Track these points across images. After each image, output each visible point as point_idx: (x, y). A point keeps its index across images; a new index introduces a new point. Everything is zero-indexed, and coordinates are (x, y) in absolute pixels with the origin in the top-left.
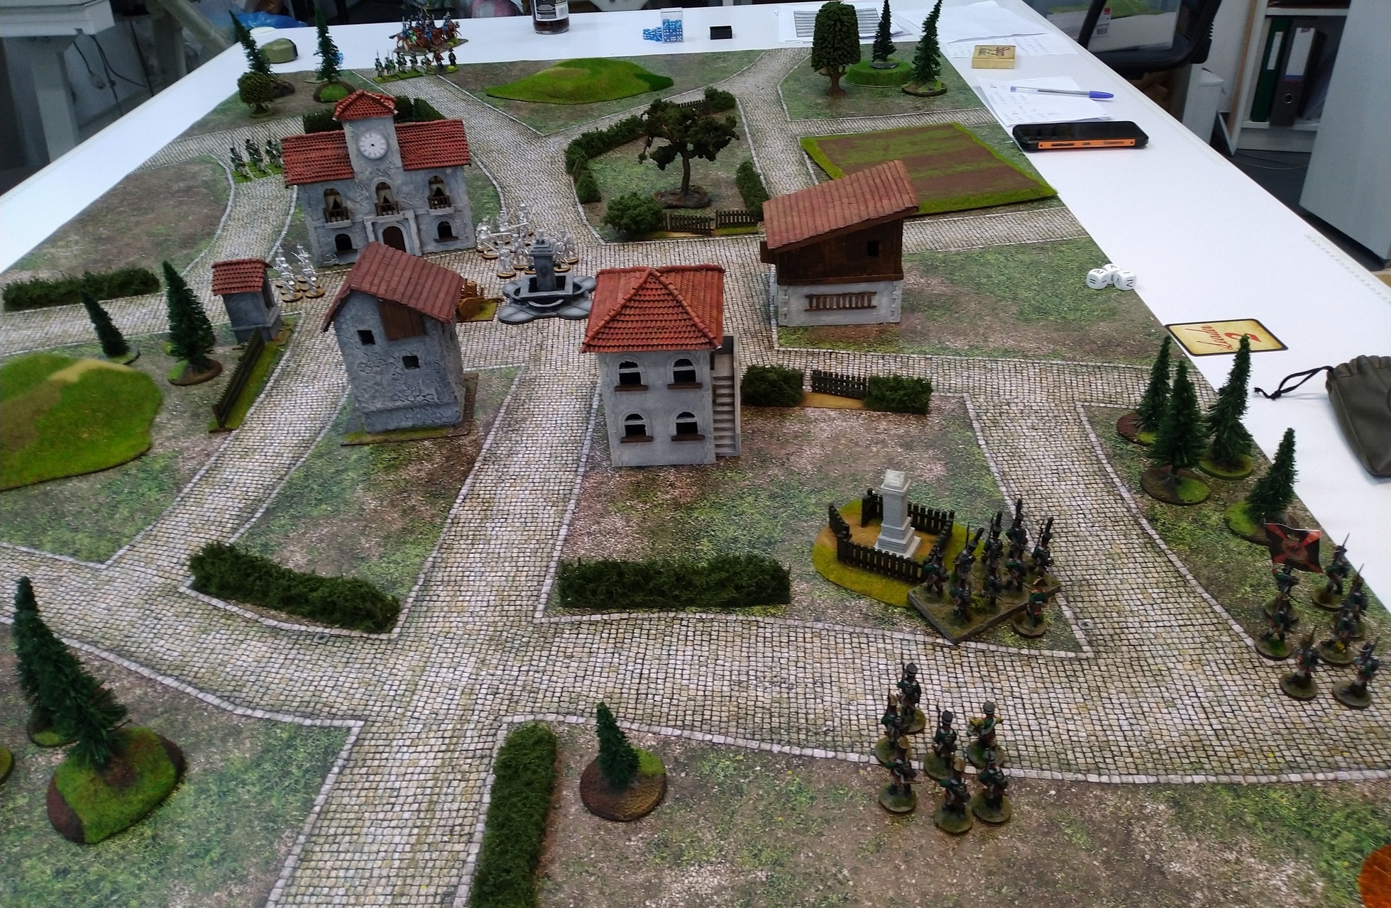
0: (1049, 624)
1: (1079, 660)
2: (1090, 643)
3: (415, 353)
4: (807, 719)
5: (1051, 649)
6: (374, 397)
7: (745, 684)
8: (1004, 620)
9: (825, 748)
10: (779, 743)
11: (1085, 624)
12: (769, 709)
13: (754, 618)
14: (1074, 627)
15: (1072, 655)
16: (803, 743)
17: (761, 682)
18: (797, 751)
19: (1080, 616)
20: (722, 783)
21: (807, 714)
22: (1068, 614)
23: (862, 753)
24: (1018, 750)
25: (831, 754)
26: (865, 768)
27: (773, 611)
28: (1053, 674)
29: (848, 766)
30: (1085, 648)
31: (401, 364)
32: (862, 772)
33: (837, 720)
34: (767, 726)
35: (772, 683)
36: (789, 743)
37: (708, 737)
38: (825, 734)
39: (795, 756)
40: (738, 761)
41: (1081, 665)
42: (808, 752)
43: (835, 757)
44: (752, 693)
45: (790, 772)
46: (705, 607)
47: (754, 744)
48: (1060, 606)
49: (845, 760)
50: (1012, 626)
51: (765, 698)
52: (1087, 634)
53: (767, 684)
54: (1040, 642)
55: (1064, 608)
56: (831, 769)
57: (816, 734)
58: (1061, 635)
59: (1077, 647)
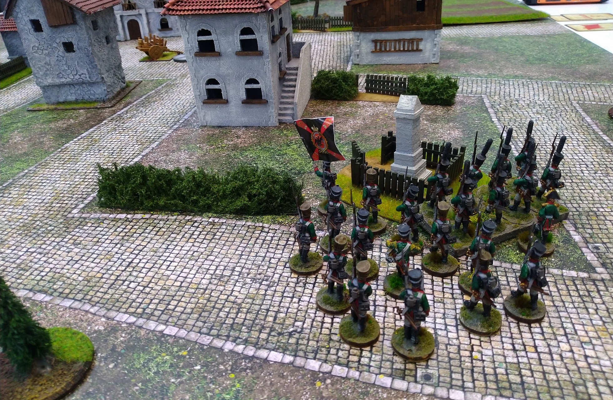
0: (557, 246)
1: (594, 281)
2: (604, 265)
3: (70, 40)
4: (275, 318)
5: (561, 268)
6: (46, 75)
7: (226, 279)
8: (509, 239)
9: (284, 350)
10: (234, 341)
11: (597, 248)
12: (240, 305)
13: (261, 224)
14: (584, 250)
15: (585, 275)
16: (261, 343)
17: (243, 278)
18: (250, 351)
19: (591, 240)
20: (149, 381)
21: (278, 312)
22: (577, 238)
23: (326, 361)
24: (521, 376)
25: (288, 359)
26: (323, 380)
27: (281, 220)
28: (564, 292)
29: (304, 376)
30: (599, 270)
31: (62, 49)
32: (318, 384)
33: (308, 321)
34: (229, 321)
35: (254, 280)
36: (246, 342)
37: (161, 327)
38: (290, 335)
39: (246, 357)
40: (179, 357)
41: (596, 286)
42: (263, 354)
43: (292, 363)
44: (229, 287)
45: (233, 376)
46: (221, 213)
47: (206, 340)
48: (568, 231)
49: (303, 368)
50: (518, 245)
51: (240, 293)
52: (599, 256)
53: (248, 280)
54: (548, 261)
55: (572, 233)
56: (283, 377)
57: (280, 334)
58: (570, 256)
59: (590, 268)
